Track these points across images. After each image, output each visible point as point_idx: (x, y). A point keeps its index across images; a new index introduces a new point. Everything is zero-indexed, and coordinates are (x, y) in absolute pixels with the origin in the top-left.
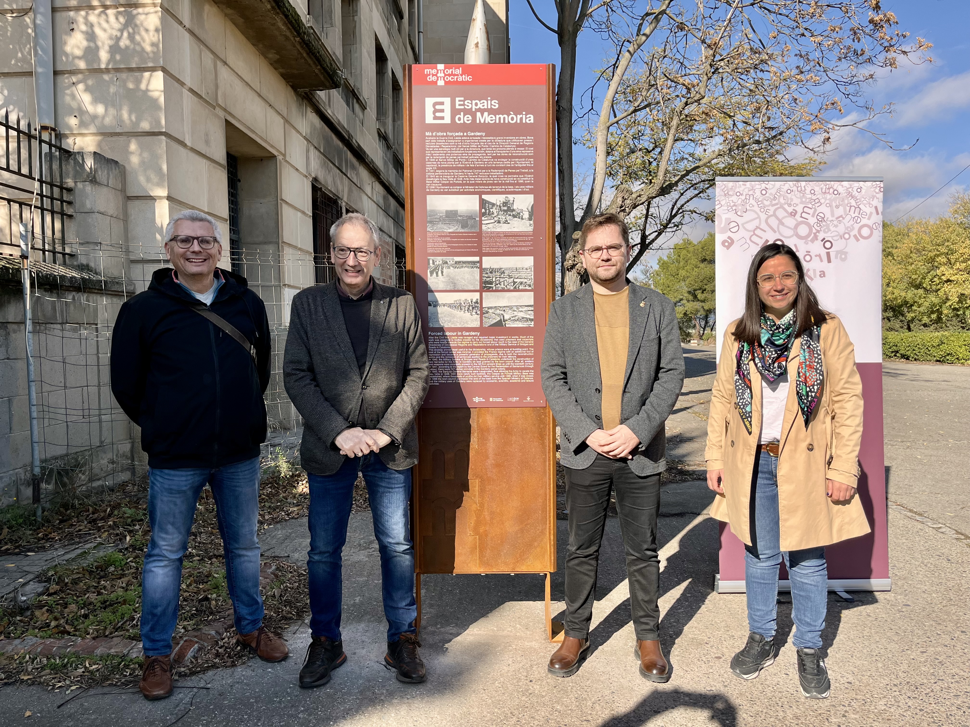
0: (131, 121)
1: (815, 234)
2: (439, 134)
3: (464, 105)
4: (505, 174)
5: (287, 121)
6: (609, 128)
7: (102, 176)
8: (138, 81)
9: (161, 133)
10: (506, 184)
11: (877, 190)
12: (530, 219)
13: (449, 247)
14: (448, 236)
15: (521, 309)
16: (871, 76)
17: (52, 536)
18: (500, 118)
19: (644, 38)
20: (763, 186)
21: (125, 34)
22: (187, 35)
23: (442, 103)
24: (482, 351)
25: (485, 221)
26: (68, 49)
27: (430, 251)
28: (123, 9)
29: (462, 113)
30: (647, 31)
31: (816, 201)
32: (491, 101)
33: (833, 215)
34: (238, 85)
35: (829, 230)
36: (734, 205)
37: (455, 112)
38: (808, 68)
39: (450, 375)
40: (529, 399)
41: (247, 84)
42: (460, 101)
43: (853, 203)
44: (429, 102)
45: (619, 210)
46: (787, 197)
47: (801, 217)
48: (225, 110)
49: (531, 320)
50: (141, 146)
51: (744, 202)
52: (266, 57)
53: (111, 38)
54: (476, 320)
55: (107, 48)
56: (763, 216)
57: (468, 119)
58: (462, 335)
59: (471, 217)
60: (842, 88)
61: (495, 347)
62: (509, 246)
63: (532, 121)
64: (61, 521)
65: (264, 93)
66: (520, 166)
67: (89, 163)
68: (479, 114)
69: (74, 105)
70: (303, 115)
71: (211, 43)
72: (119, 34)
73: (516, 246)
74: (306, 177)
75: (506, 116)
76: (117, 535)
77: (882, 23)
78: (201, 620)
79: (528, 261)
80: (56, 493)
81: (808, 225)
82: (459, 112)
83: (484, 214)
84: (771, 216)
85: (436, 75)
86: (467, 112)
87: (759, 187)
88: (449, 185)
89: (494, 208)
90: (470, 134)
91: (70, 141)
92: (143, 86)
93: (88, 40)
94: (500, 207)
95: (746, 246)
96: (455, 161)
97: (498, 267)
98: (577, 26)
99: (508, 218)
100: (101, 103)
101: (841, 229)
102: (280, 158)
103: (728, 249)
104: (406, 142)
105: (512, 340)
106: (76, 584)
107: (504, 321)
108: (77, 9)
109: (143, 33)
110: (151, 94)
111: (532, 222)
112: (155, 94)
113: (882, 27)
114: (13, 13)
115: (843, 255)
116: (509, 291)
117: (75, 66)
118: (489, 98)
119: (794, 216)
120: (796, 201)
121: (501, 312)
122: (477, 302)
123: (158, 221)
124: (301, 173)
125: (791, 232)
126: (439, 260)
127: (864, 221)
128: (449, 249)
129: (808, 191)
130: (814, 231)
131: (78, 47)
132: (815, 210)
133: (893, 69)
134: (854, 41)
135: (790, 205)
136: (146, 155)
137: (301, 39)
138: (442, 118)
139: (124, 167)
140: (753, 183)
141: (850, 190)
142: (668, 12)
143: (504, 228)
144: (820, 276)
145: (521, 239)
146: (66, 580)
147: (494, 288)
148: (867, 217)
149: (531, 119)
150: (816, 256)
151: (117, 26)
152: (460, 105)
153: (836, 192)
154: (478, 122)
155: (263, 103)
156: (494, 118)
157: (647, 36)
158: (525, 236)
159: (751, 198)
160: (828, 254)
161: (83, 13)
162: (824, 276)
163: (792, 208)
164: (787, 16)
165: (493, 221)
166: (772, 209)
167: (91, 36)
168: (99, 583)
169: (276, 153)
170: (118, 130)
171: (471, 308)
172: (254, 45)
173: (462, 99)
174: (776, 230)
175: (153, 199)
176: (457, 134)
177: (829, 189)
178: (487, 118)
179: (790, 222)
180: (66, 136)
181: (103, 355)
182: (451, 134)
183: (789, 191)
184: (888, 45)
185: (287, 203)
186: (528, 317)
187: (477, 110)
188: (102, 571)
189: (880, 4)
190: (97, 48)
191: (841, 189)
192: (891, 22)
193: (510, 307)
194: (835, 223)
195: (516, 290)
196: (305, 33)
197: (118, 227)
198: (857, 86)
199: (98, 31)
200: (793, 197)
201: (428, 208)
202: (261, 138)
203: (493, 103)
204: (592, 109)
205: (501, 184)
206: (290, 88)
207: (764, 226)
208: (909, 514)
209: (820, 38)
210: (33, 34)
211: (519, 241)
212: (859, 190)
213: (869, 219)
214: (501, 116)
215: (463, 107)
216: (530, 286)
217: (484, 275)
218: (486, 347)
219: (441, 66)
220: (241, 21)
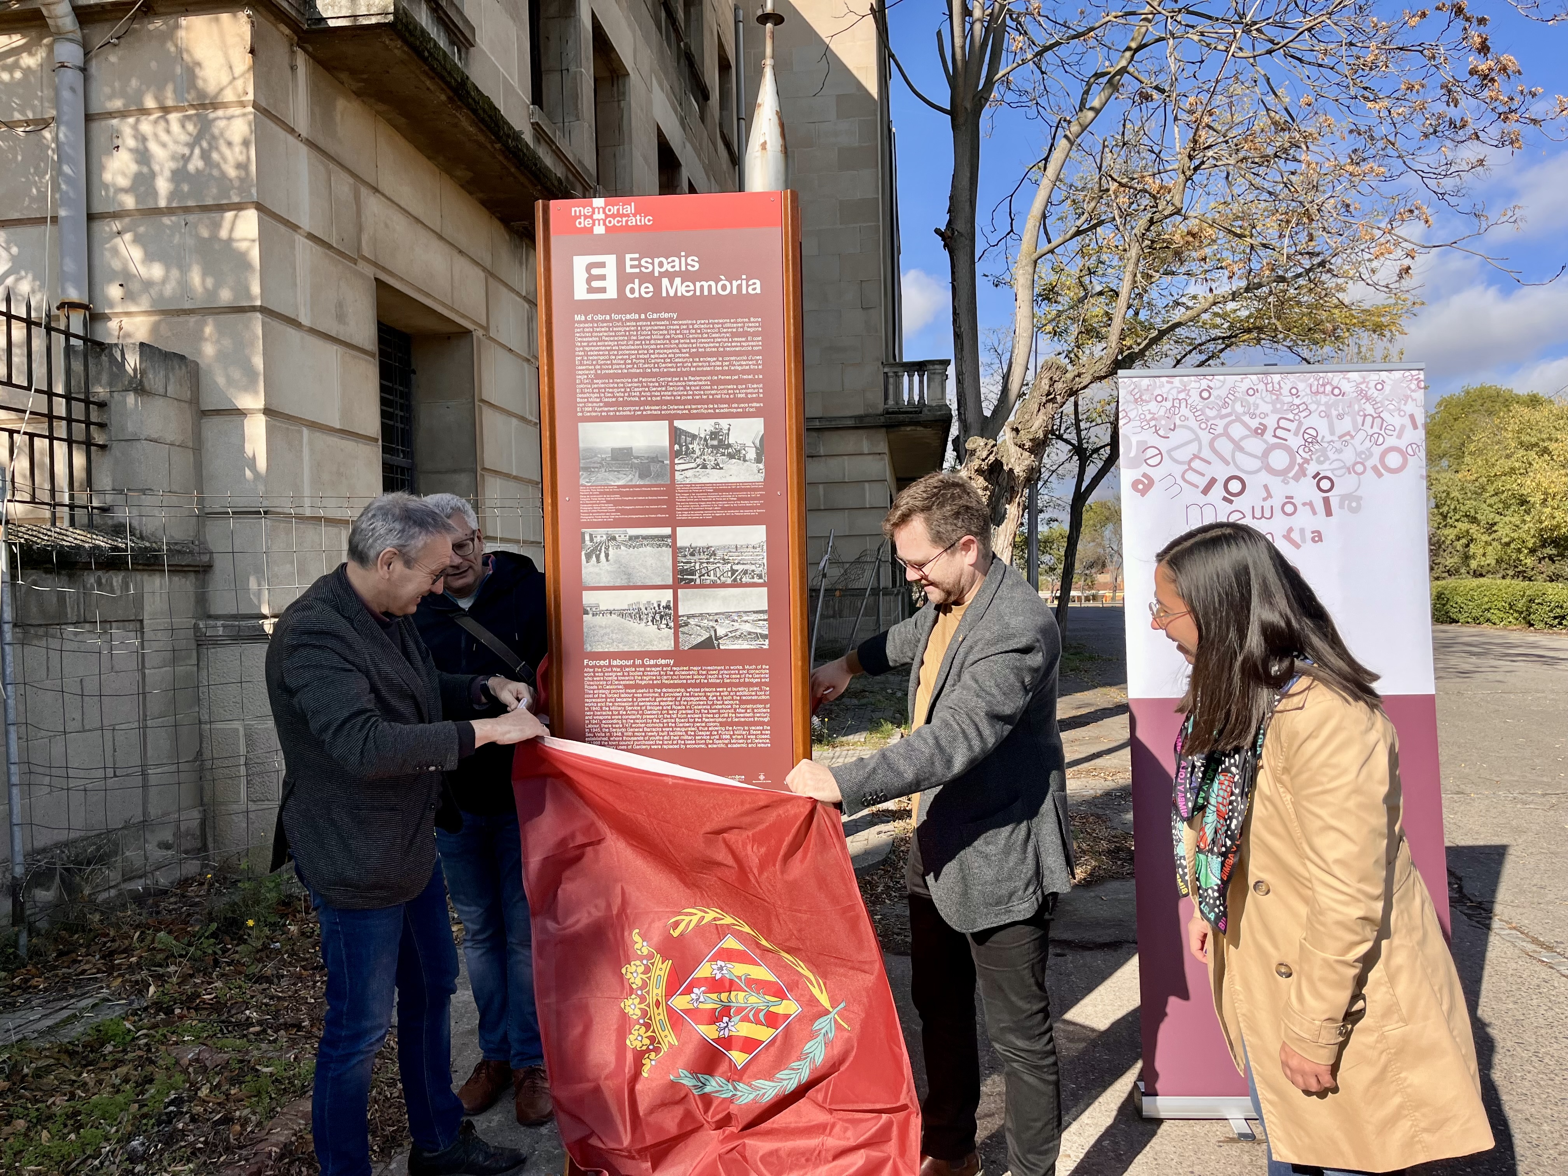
0: (205, 288)
1: (1301, 465)
2: (596, 318)
3: (639, 266)
4: (713, 383)
5: (490, 274)
6: (1035, 262)
7: (155, 380)
8: (217, 225)
9: (253, 309)
10: (714, 401)
11: (1413, 387)
12: (758, 461)
13: (617, 511)
14: (614, 493)
15: (745, 618)
16: (1481, 162)
17: (34, 982)
18: (702, 287)
19: (1091, 114)
20: (1204, 383)
21: (197, 151)
22: (304, 149)
23: (602, 265)
24: (679, 692)
25: (680, 464)
26: (107, 177)
27: (584, 518)
28: (192, 112)
29: (637, 281)
30: (1096, 103)
31: (1301, 408)
32: (686, 257)
33: (1332, 433)
34: (400, 224)
35: (1327, 458)
36: (1153, 419)
37: (623, 279)
38: (1372, 152)
39: (623, 735)
40: (762, 777)
41: (417, 220)
42: (632, 259)
43: (1370, 410)
44: (580, 263)
45: (1044, 399)
46: (1248, 402)
47: (1275, 436)
48: (376, 264)
49: (764, 637)
50: (220, 330)
51: (1171, 413)
52: (452, 176)
53: (173, 158)
54: (667, 638)
55: (167, 173)
56: (1205, 437)
57: (646, 290)
58: (643, 665)
59: (655, 459)
60: (1432, 183)
61: (701, 685)
62: (723, 508)
63: (758, 291)
64: (61, 954)
65: (448, 233)
66: (740, 368)
67: (132, 361)
68: (665, 282)
69: (116, 265)
70: (521, 263)
71: (348, 159)
72: (187, 151)
73: (734, 508)
74: (528, 360)
75: (713, 283)
76: (137, 982)
77: (1493, 75)
78: (205, 1162)
79: (757, 534)
80: (58, 905)
81: (1288, 449)
82: (631, 278)
83: (677, 454)
84: (1219, 435)
85: (591, 217)
86: (644, 278)
87: (1197, 385)
88: (616, 404)
89: (696, 442)
90: (650, 315)
91: (113, 324)
92: (224, 234)
93: (138, 162)
94: (706, 440)
95: (1176, 489)
96: (625, 364)
97: (705, 545)
98: (981, 99)
99: (720, 459)
100: (159, 260)
101: (1348, 456)
102: (478, 333)
103: (1143, 495)
104: (542, 332)
105: (732, 674)
106: (40, 1077)
107: (717, 639)
108: (123, 114)
109: (224, 148)
110: (236, 245)
111: (761, 466)
112: (243, 246)
113: (1493, 80)
114: (28, 126)
115: (1354, 502)
116: (724, 585)
117: (119, 204)
118: (683, 254)
119: (1262, 434)
120: (1266, 408)
121: (711, 624)
122: (667, 607)
123: (249, 450)
124: (518, 355)
125: (1257, 464)
126: (601, 534)
127: (1391, 441)
128: (618, 515)
129: (1285, 391)
130: (1299, 460)
131: (124, 174)
132: (1300, 424)
133: (1516, 150)
134: (1448, 105)
135: (1253, 416)
136: (227, 342)
137: (503, 145)
138: (603, 290)
139: (197, 364)
140: (1185, 379)
141: (1363, 386)
142: (1131, 69)
143: (713, 477)
144: (1313, 539)
145: (742, 495)
146: (26, 1070)
147: (698, 582)
148: (1395, 434)
149: (756, 287)
150: (1304, 504)
151: (184, 138)
152: (632, 267)
153: (1336, 391)
154: (664, 294)
155: (446, 248)
156: (692, 287)
157: (1097, 111)
158: (750, 490)
159: (1183, 404)
160: (1326, 501)
161: (131, 120)
162: (1321, 540)
163: (1258, 420)
164: (1332, 68)
165: (693, 465)
166: (1221, 423)
167: (143, 156)
168: (80, 1075)
169: (470, 326)
170: (187, 306)
171: (658, 617)
172: (429, 158)
173: (637, 256)
174: (1230, 459)
175: (241, 413)
176: (628, 317)
177: (1324, 385)
178: (680, 288)
179: (1255, 445)
180: (106, 318)
181: (153, 671)
182: (617, 317)
183: (1251, 392)
184: (1506, 109)
185: (491, 405)
186: (759, 631)
187: (663, 275)
188: (92, 1051)
189: (1488, 43)
190: (153, 175)
191: (1346, 387)
192: (1510, 73)
193: (727, 615)
194: (1338, 445)
195: (735, 584)
196: (508, 136)
197: (183, 460)
198: (1457, 178)
199: (153, 147)
200: (1259, 401)
201: (581, 445)
202: (444, 305)
203: (689, 261)
204: (1012, 231)
205: (707, 402)
206: (497, 223)
207: (1206, 453)
208: (1530, 947)
209: (1386, 103)
210: (56, 157)
211: (739, 499)
212: (1379, 386)
213: (1399, 437)
214: (703, 283)
215: (637, 270)
216: (760, 577)
217: (680, 559)
218: (686, 686)
219: (599, 202)
220: (402, 121)
